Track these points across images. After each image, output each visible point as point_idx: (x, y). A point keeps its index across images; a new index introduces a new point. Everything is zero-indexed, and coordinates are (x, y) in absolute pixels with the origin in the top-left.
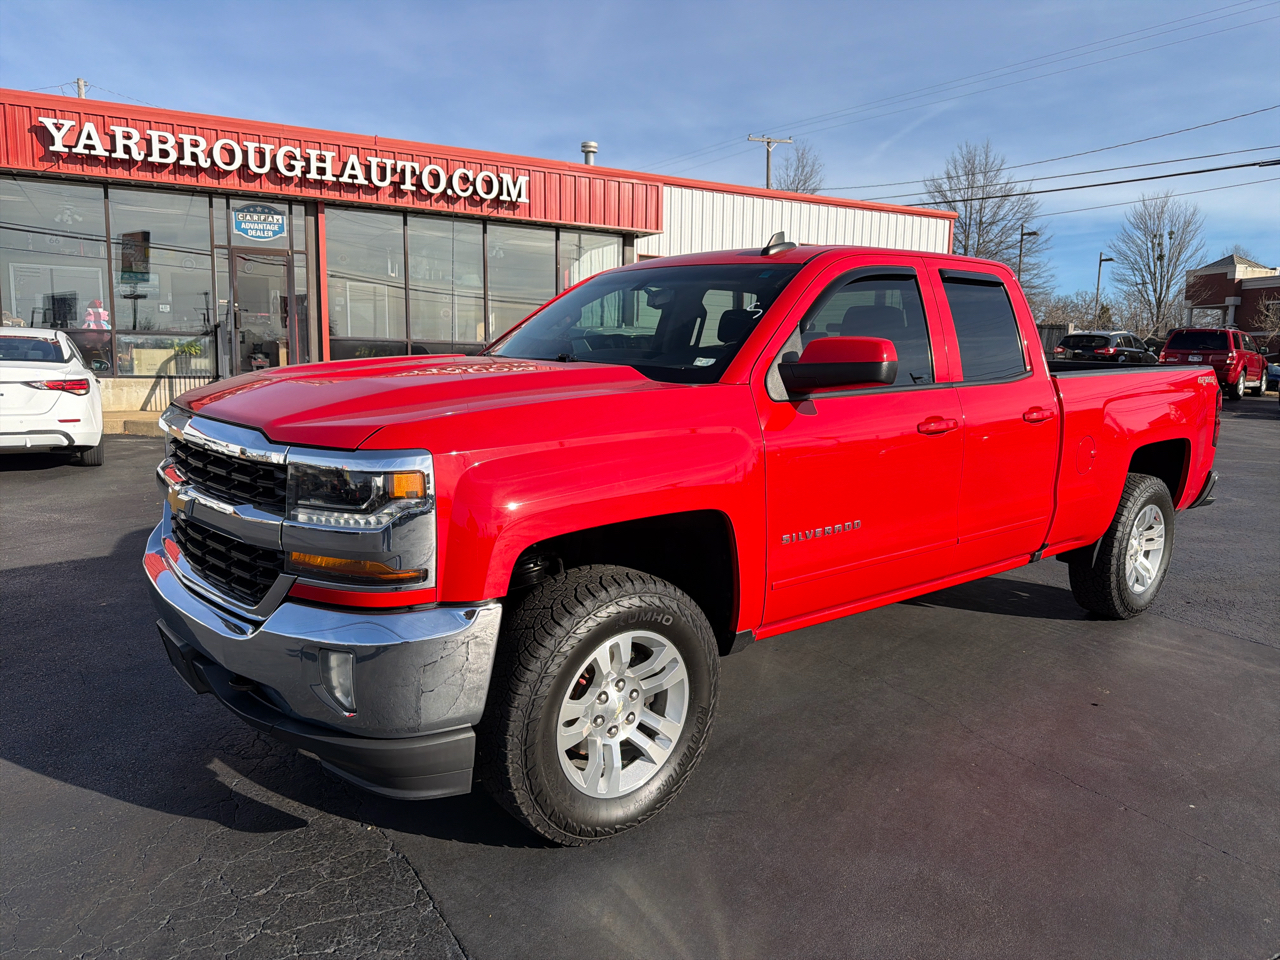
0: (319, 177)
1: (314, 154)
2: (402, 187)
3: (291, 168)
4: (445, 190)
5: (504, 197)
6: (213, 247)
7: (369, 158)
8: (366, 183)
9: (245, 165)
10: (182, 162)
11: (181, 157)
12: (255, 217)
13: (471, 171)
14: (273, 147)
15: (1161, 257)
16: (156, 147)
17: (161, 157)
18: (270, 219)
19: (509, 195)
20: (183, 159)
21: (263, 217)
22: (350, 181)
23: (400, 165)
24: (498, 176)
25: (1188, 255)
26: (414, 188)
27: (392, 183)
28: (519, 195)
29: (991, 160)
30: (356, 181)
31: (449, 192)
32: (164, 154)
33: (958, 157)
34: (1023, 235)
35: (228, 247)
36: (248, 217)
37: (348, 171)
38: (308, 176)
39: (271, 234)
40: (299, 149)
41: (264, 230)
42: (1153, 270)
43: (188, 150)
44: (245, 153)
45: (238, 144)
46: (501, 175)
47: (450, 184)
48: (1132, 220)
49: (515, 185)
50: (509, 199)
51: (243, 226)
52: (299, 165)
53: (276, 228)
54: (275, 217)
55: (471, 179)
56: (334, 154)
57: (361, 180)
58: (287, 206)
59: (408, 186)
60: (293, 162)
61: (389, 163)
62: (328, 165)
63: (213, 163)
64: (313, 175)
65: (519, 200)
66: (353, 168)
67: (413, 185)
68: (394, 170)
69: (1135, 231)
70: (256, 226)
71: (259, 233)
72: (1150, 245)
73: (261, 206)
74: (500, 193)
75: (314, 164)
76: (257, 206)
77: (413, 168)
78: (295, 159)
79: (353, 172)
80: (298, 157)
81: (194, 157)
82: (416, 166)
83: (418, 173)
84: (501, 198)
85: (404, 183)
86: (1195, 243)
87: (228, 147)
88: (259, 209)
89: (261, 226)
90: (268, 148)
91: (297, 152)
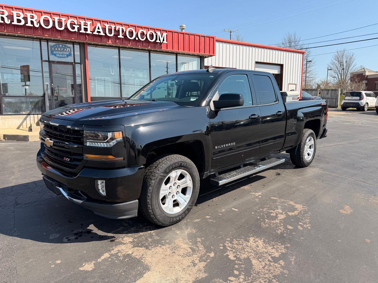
0: (85, 32)
1: (82, 22)
2: (118, 37)
3: (74, 28)
4: (135, 38)
5: (158, 41)
6: (42, 61)
7: (105, 25)
8: (104, 35)
9: (54, 27)
10: (27, 25)
11: (26, 22)
12: (59, 49)
13: (145, 31)
14: (65, 19)
15: (343, 69)
16: (15, 18)
17: (17, 22)
18: (65, 50)
19: (160, 40)
20: (27, 23)
21: (62, 49)
22: (98, 34)
23: (117, 27)
24: (155, 33)
25: (351, 68)
26: (123, 37)
27: (114, 35)
28: (164, 40)
29: (296, 38)
30: (100, 34)
31: (137, 39)
32: (19, 21)
33: (286, 38)
34: (307, 62)
35: (49, 61)
36: (56, 49)
37: (97, 30)
38: (80, 31)
39: (66, 56)
40: (76, 20)
41: (63, 54)
42: (341, 73)
43: (29, 20)
44: (54, 22)
45: (51, 17)
46: (157, 32)
47: (137, 36)
48: (334, 57)
49: (162, 37)
50: (160, 42)
51: (54, 52)
52: (76, 27)
53: (68, 53)
54: (68, 49)
55: (145, 34)
56: (91, 23)
57: (102, 34)
58: (72, 45)
59: (121, 36)
60: (74, 26)
61: (113, 27)
62: (88, 27)
63: (40, 25)
64: (82, 31)
65: (163, 42)
66: (99, 28)
67: (122, 36)
68: (115, 30)
69: (335, 61)
70: (60, 53)
71: (61, 56)
72: (340, 65)
73: (61, 45)
74: (156, 39)
75: (83, 27)
76: (60, 45)
77: (122, 29)
78: (75, 24)
79: (99, 30)
80: (76, 24)
81: (32, 22)
82: (124, 28)
83: (124, 31)
84: (157, 41)
85: (119, 35)
86: (353, 64)
87: (47, 19)
88: (61, 46)
89: (62, 53)
90: (63, 19)
91: (76, 21)
